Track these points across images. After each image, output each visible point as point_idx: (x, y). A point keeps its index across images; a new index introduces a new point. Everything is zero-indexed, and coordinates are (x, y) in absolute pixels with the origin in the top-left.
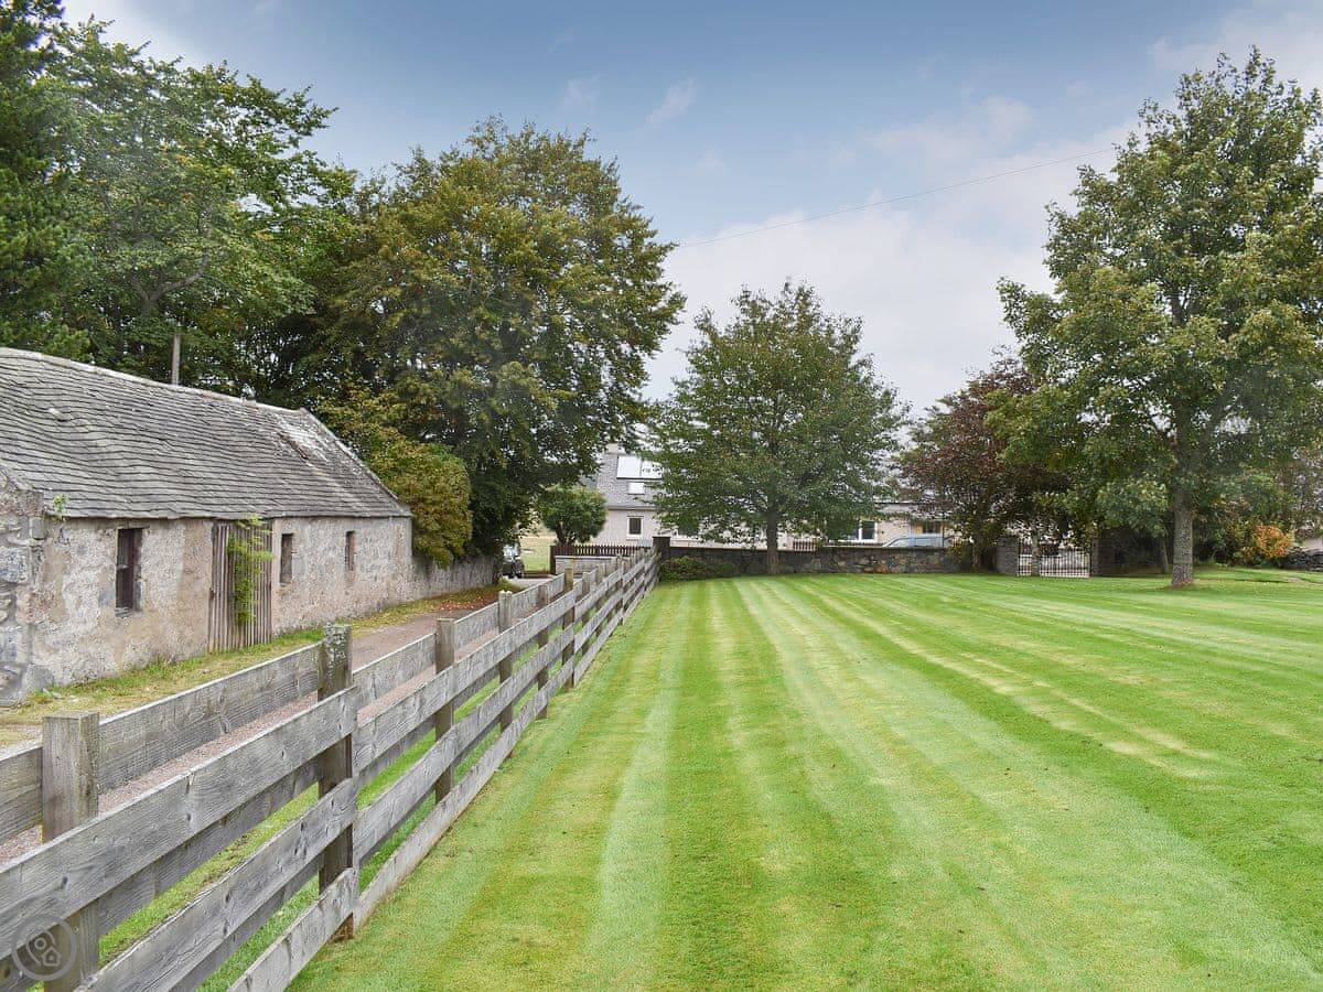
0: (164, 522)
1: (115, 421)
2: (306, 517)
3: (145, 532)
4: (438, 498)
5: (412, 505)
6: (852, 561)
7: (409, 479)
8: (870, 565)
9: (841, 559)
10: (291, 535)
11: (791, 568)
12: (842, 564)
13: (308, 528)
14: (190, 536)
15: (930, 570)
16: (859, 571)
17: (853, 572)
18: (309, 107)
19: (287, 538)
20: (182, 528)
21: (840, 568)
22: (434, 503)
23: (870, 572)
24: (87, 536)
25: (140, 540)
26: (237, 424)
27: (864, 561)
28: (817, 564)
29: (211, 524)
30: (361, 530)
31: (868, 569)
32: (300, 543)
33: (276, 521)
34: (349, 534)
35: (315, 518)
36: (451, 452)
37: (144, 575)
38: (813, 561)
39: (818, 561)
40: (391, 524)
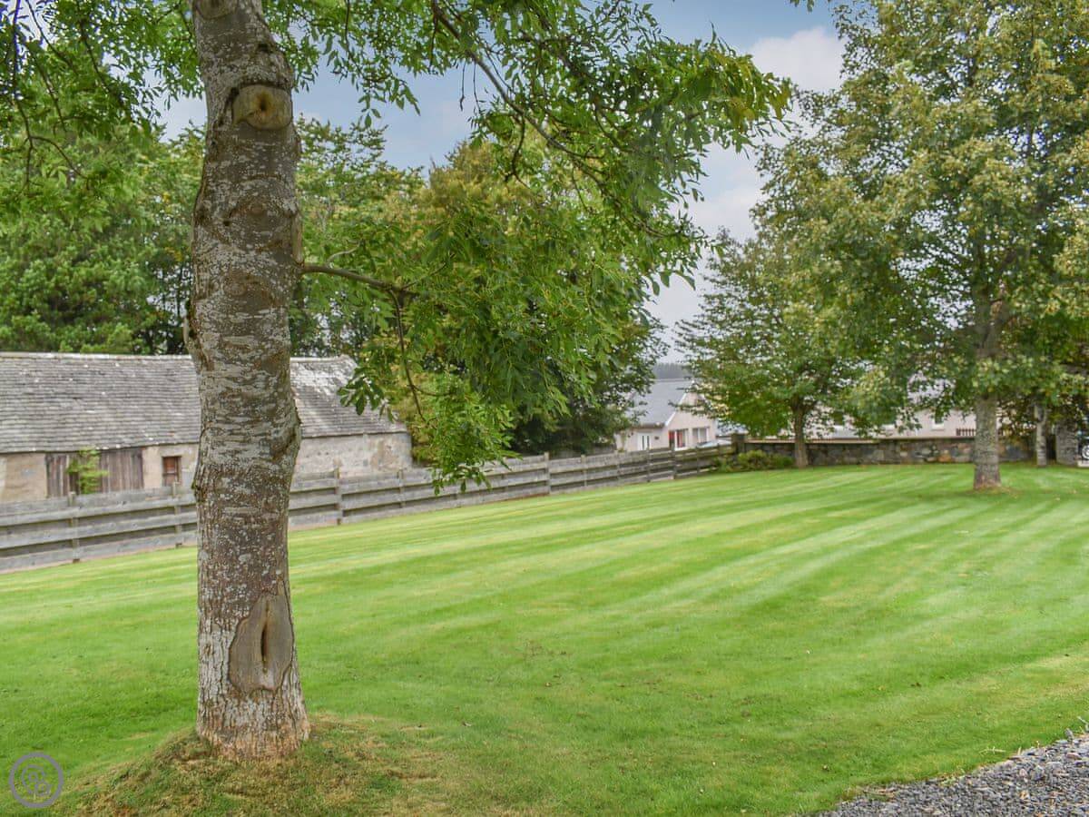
6: (914, 452)
8: (932, 455)
9: (903, 450)
10: (178, 457)
11: (854, 459)
12: (904, 454)
16: (922, 461)
17: (915, 463)
21: (902, 458)
23: (933, 462)
27: (926, 451)
31: (930, 459)
33: (150, 449)
38: (875, 452)
39: (881, 451)
40: (366, 440)
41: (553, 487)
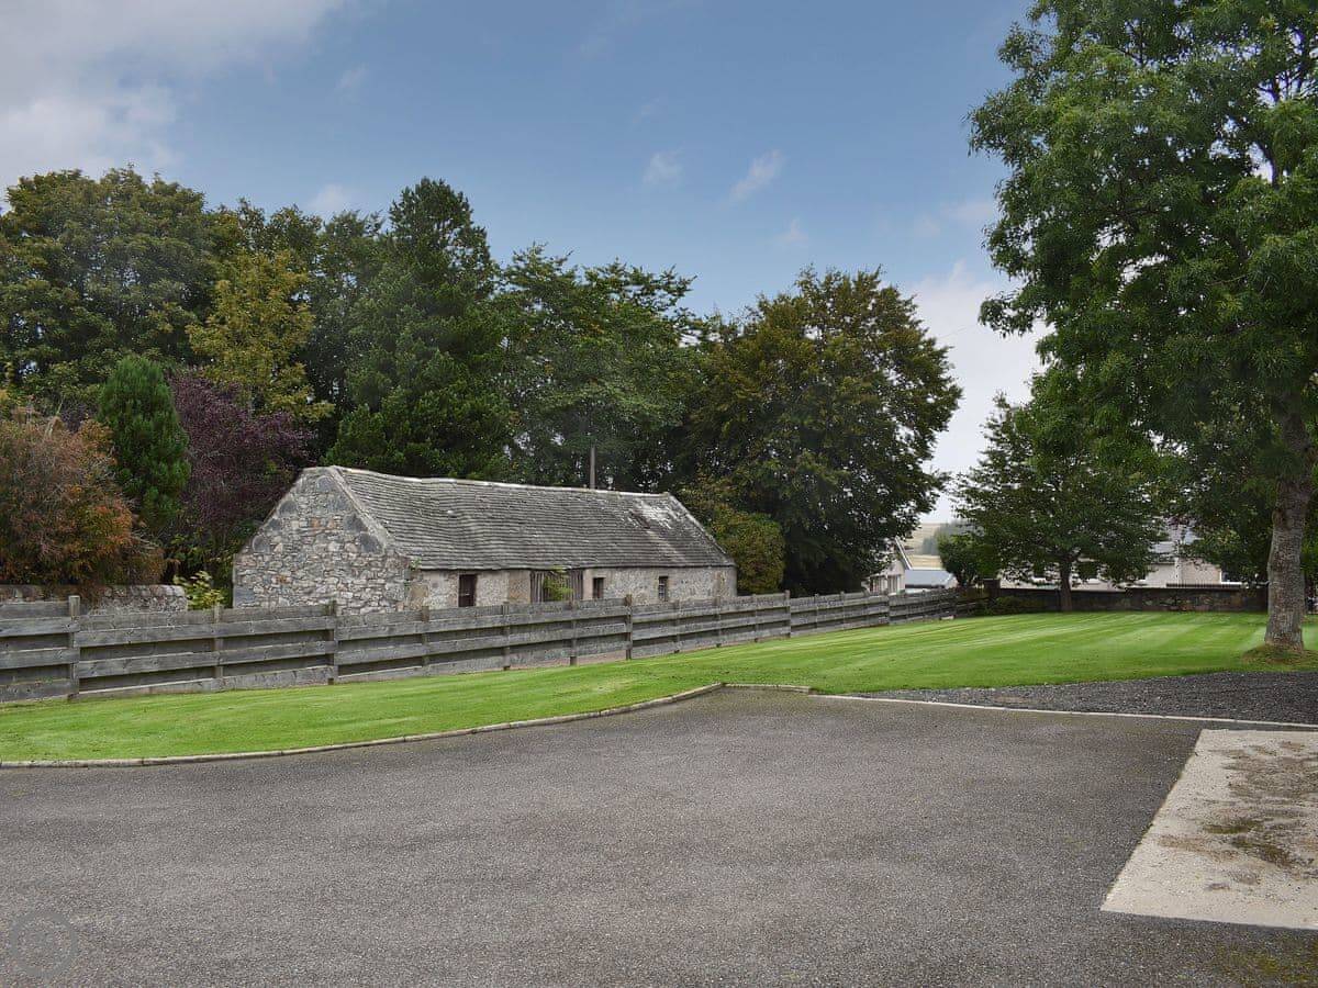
0: (491, 571)
1: (490, 515)
2: (617, 567)
3: (479, 577)
4: (754, 552)
5: (736, 556)
6: (1158, 602)
7: (733, 539)
8: (1175, 604)
10: (602, 579)
11: (1103, 607)
12: (1149, 603)
13: (618, 575)
14: (512, 578)
15: (1231, 609)
18: (677, 279)
19: (598, 582)
20: (506, 574)
22: (752, 556)
24: (440, 579)
25: (476, 581)
26: (595, 508)
27: (1170, 601)
28: (1127, 602)
29: (529, 572)
30: (674, 576)
31: (1172, 608)
32: (611, 582)
33: (588, 571)
34: (663, 579)
35: (626, 568)
36: (771, 519)
37: (478, 599)
38: (1123, 601)
39: (1128, 600)
40: (710, 571)
41: (892, 618)
